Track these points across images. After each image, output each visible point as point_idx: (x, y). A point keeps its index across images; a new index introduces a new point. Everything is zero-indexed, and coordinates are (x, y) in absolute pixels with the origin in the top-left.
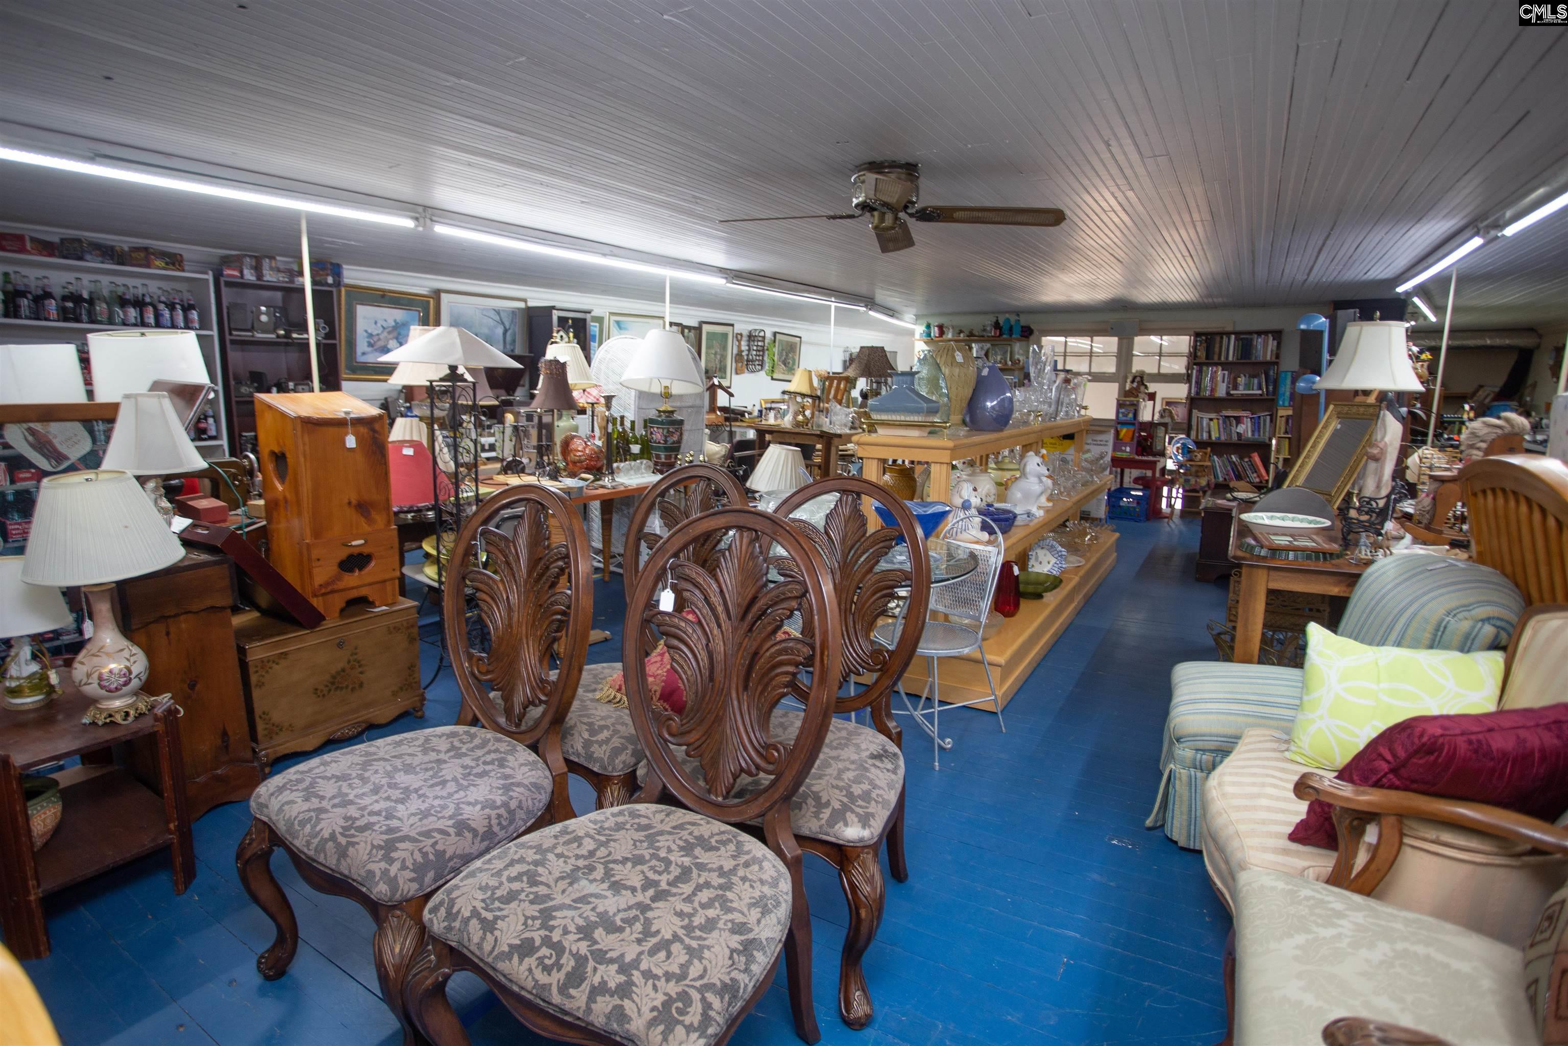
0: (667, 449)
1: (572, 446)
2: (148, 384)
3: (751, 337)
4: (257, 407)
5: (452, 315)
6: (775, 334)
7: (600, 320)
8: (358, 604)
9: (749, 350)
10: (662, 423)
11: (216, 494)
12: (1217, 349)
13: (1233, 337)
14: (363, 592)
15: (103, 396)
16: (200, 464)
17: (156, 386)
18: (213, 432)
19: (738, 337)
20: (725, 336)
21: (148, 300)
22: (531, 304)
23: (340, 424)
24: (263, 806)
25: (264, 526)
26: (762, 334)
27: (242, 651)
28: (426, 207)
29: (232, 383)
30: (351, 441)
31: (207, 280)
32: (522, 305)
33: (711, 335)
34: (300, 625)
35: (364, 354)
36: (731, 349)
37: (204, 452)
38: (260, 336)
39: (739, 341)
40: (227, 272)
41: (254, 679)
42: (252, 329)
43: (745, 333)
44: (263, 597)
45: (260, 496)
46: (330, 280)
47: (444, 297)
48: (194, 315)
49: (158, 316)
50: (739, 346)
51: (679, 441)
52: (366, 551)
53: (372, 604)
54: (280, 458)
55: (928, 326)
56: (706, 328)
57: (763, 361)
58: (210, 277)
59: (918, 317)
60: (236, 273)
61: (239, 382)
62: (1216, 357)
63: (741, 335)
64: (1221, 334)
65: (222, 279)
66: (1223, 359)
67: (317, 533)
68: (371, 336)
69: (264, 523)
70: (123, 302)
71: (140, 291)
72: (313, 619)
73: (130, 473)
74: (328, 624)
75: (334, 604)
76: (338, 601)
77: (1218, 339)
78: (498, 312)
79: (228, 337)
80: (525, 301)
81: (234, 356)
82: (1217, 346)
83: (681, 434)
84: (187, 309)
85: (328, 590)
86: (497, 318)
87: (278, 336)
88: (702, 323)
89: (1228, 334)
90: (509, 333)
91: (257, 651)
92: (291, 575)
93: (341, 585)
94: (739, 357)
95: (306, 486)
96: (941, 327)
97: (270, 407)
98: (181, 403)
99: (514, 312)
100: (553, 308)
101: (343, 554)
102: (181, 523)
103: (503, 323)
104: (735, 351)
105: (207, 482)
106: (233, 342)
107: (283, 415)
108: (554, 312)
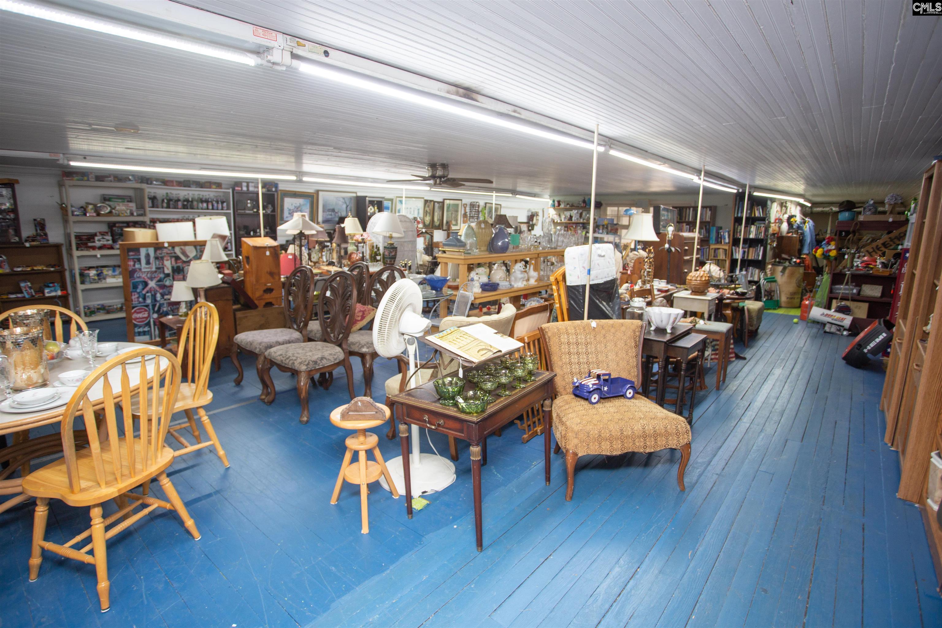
0: (390, 258)
1: (353, 256)
2: (211, 235)
3: (472, 205)
4: (242, 242)
5: (323, 200)
6: (486, 203)
7: (391, 200)
8: (269, 304)
9: (471, 212)
10: (388, 248)
11: (229, 269)
12: (684, 215)
13: (691, 209)
14: (270, 300)
15: (200, 238)
16: (226, 259)
17: (215, 236)
18: (230, 248)
19: (465, 206)
20: (457, 205)
21: (210, 200)
22: (359, 194)
23: (265, 248)
24: (236, 339)
25: (242, 280)
26: (478, 204)
27: (235, 315)
28: (300, 172)
29: (237, 230)
30: (268, 253)
31: (229, 192)
32: (354, 195)
33: (449, 206)
34: (252, 309)
35: (287, 217)
36: (461, 212)
37: (228, 255)
38: (248, 212)
39: (465, 208)
40: (237, 188)
41: (238, 323)
42: (244, 209)
43: (468, 204)
44: (242, 301)
45: (242, 270)
46: (274, 189)
47: (321, 194)
48: (225, 204)
49: (213, 206)
50: (465, 210)
51: (395, 255)
52: (272, 287)
53: (273, 305)
54: (248, 258)
55: (554, 201)
56: (447, 202)
57: (478, 217)
58: (231, 191)
59: (550, 196)
60: (240, 189)
61: (240, 230)
62: (684, 219)
63: (466, 204)
64: (686, 208)
65: (235, 192)
66: (687, 220)
67: (257, 281)
68: (290, 210)
69: (242, 278)
70: (202, 201)
71: (207, 197)
72: (255, 307)
73: (210, 261)
74: (259, 309)
75: (262, 303)
76: (263, 303)
77: (685, 210)
78: (344, 198)
79: (236, 213)
80: (356, 193)
81: (238, 219)
82: (684, 213)
83: (396, 253)
84: (223, 202)
85: (260, 298)
86: (343, 201)
87: (254, 212)
88: (444, 199)
89: (689, 208)
90: (349, 207)
91: (239, 314)
92: (250, 294)
93: (264, 297)
94: (465, 215)
95: (254, 266)
96: (559, 202)
97: (245, 243)
98: (221, 240)
99: (351, 198)
100: (366, 197)
101: (265, 288)
102: (221, 276)
103: (346, 203)
104: (463, 212)
105: (227, 265)
106: (238, 214)
107: (249, 245)
108: (367, 198)
